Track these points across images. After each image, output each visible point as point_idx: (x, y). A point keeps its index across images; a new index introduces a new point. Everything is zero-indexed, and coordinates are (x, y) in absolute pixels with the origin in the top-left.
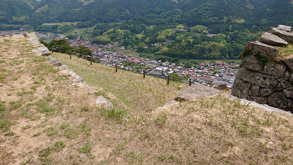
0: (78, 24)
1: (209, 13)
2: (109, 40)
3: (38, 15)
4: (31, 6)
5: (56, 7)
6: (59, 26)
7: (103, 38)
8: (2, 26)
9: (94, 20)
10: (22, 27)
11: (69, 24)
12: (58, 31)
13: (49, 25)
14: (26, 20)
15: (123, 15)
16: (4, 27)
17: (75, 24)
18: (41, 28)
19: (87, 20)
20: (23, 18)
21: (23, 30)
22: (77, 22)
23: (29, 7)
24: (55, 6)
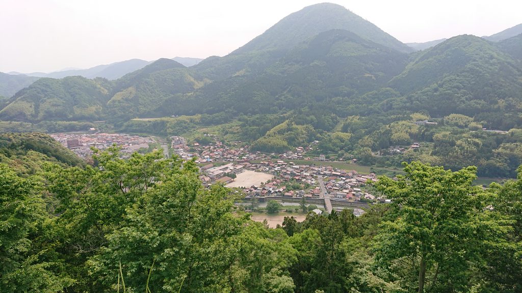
0: (201, 119)
1: (465, 94)
2: (285, 143)
3: (119, 104)
4: (102, 88)
5: (149, 90)
6: (168, 122)
7: (275, 141)
8: (56, 124)
9: (231, 110)
10: (93, 124)
11: (183, 118)
12: (168, 131)
13: (144, 122)
14: (97, 113)
15: (281, 100)
16: (59, 125)
17: (197, 117)
18: (131, 126)
19: (218, 111)
20: (92, 109)
21: (96, 131)
22: (200, 116)
23: (99, 91)
24: (147, 88)
